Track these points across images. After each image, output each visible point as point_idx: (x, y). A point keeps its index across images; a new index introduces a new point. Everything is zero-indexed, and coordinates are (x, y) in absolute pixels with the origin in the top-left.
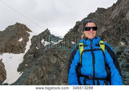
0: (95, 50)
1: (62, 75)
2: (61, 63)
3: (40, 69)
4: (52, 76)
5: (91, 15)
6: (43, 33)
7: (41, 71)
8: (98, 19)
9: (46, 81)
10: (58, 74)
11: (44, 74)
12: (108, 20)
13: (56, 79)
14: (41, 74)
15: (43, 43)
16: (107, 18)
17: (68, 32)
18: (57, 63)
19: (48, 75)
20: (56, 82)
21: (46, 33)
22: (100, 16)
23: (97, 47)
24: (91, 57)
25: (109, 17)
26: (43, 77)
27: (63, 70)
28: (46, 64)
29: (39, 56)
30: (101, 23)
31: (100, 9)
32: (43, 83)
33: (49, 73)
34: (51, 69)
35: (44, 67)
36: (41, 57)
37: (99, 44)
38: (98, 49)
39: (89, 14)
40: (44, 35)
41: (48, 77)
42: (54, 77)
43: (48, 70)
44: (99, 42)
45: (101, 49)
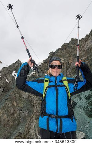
0: (59, 86)
1: (35, 111)
2: (33, 97)
3: (10, 105)
4: (24, 112)
5: (64, 46)
6: (15, 64)
7: (11, 107)
8: (72, 50)
9: (16, 118)
10: (31, 110)
11: (15, 110)
12: (81, 51)
13: (28, 116)
14: (11, 110)
15: (13, 75)
16: (81, 49)
17: (41, 63)
18: (30, 97)
19: (19, 111)
20: (28, 119)
21: (17, 65)
22: (74, 46)
23: (61, 84)
24: (55, 93)
25: (82, 48)
26: (13, 114)
27: (36, 105)
28: (17, 99)
29: (9, 90)
30: (75, 54)
31: (73, 40)
32: (13, 120)
33: (21, 109)
34: (22, 105)
35: (15, 102)
36: (12, 91)
37: (62, 81)
38: (62, 85)
39: (63, 45)
40: (15, 66)
41: (19, 113)
42: (26, 113)
43: (19, 105)
44: (62, 79)
45: (64, 86)
